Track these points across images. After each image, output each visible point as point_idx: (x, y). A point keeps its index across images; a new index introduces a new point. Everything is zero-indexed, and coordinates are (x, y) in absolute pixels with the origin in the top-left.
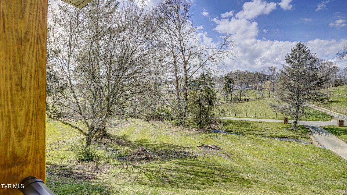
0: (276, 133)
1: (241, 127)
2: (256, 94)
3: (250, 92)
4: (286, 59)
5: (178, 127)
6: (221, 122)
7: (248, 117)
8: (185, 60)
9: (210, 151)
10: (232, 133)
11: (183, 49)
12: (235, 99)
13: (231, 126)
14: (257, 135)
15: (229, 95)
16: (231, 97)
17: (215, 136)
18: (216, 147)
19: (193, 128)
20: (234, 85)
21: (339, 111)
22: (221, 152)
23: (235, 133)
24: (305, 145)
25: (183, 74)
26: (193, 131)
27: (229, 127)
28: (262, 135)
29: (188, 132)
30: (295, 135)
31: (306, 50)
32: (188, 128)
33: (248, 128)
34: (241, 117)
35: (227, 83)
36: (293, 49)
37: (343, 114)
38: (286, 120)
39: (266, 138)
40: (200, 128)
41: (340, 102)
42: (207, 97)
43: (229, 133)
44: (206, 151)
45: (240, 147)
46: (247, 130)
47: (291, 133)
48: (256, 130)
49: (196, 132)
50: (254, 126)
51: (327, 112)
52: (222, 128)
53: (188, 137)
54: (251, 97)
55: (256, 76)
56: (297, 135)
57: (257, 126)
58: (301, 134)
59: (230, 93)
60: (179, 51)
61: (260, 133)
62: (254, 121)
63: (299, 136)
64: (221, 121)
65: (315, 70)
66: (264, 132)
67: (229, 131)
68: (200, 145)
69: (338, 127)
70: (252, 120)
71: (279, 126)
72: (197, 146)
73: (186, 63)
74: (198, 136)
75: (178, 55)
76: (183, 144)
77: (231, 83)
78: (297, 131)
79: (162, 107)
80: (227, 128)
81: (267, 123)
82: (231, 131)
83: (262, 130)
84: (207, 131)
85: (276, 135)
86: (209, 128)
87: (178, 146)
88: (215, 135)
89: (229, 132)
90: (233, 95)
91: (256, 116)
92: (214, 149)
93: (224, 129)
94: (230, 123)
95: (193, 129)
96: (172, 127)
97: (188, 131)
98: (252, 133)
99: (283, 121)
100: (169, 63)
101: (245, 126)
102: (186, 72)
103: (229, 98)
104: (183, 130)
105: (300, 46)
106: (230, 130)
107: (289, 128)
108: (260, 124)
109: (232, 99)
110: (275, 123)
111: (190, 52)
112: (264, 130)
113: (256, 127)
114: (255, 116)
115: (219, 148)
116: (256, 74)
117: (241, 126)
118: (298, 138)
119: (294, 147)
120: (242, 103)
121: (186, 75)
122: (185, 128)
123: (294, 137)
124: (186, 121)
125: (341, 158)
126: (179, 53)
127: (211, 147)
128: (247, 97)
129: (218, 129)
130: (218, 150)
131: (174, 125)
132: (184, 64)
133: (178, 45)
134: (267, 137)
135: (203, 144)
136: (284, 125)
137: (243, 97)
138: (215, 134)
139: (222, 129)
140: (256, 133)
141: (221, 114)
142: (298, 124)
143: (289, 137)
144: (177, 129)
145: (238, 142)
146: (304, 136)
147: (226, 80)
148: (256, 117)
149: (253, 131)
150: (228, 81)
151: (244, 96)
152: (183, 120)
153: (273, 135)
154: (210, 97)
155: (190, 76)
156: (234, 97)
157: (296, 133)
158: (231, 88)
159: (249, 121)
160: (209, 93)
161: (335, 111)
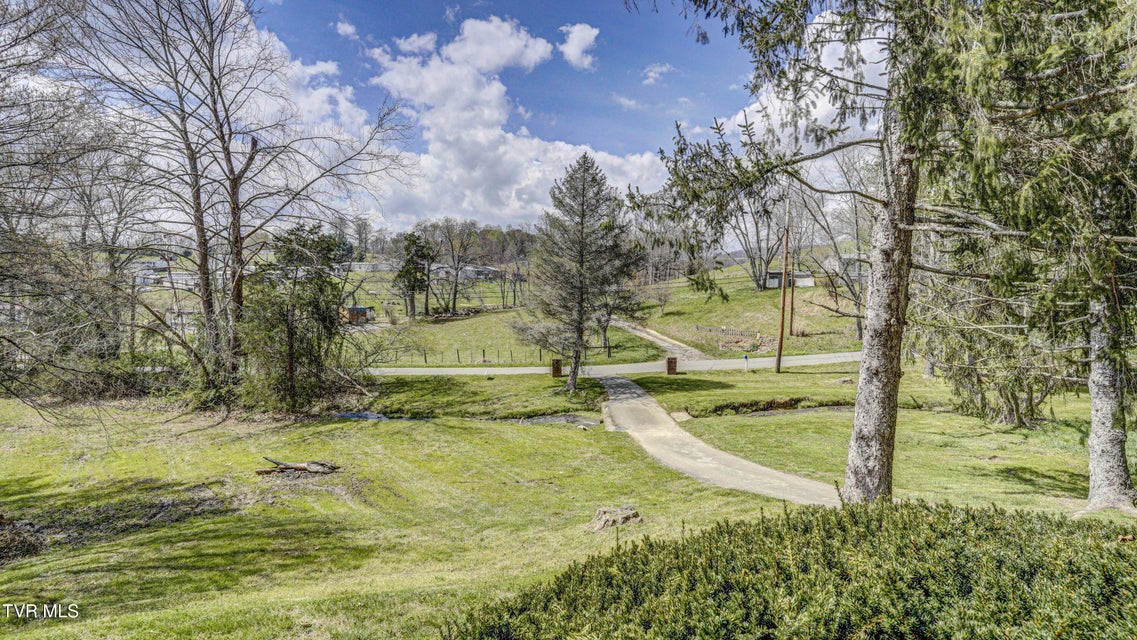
0: (526, 404)
1: (433, 395)
2: (503, 292)
3: (482, 287)
4: (554, 197)
5: (208, 413)
6: (373, 384)
7: (463, 364)
8: (232, 171)
9: (299, 481)
10: (401, 417)
11: (226, 129)
12: (436, 311)
13: (403, 395)
14: (473, 415)
15: (420, 298)
16: (426, 304)
17: (337, 433)
18: (322, 465)
19: (264, 412)
20: (434, 267)
21: (679, 335)
22: (336, 481)
23: (409, 415)
24: (585, 429)
25: (225, 220)
26: (263, 422)
27: (396, 400)
28: (489, 413)
29: (243, 429)
30: (570, 405)
31: (598, 177)
32: (245, 415)
33: (451, 398)
34: (440, 366)
35: (412, 257)
36: (569, 169)
37: (686, 343)
38: (557, 368)
39: (498, 420)
40: (292, 409)
41: (684, 313)
42: (314, 304)
43: (390, 418)
44: (289, 483)
45: (404, 458)
46: (449, 404)
47: (561, 402)
48: (474, 402)
49: (274, 425)
50: (473, 389)
51: (656, 340)
52: (371, 404)
53: (237, 446)
54: (489, 303)
55: (507, 237)
56: (575, 406)
57: (479, 389)
58: (586, 402)
59: (421, 289)
60: (209, 134)
61: (482, 409)
62: (473, 376)
63: (579, 406)
64: (370, 383)
65: (617, 231)
66: (495, 406)
67: (392, 412)
68: (269, 466)
69: (665, 375)
70: (468, 374)
71: (536, 383)
72: (259, 473)
73: (236, 181)
74: (275, 439)
75: (203, 152)
76: (207, 474)
77: (423, 257)
78: (576, 395)
79: (150, 342)
80: (388, 403)
81: (509, 377)
82: (400, 410)
83: (489, 399)
84: (319, 418)
85: (523, 410)
86: (328, 409)
87: (185, 482)
88: (336, 429)
89: (391, 416)
90: (431, 296)
91: (485, 361)
92: (317, 472)
93: (378, 406)
94: (401, 384)
95: (266, 416)
96: (184, 418)
97: (245, 425)
98: (460, 411)
99: (547, 370)
100: (167, 174)
101: (446, 393)
102: (236, 210)
103: (420, 307)
104: (227, 423)
105: (586, 164)
106: (396, 407)
107: (560, 389)
108: (491, 382)
109: (427, 309)
110: (531, 376)
111: (255, 142)
112: (495, 401)
113: (475, 394)
114: (482, 359)
115: (334, 469)
116: (508, 233)
117: (435, 393)
118: (576, 413)
119: (550, 438)
120: (456, 322)
121: (236, 224)
122: (233, 414)
123: (567, 411)
124: (239, 390)
125: (640, 450)
126: (208, 142)
127: (305, 469)
128: (475, 303)
129: (361, 408)
130: (327, 477)
131: (190, 408)
132: (227, 184)
133: (205, 111)
134: (501, 418)
135: (278, 464)
136: (551, 381)
137: (462, 304)
138: (340, 425)
139: (373, 409)
140: (471, 409)
141: (370, 360)
142: (580, 375)
143: (556, 412)
144: (203, 423)
145: (402, 441)
146: (591, 407)
147: (407, 249)
148: (486, 364)
149: (464, 406)
150: (413, 252)
151: (466, 301)
152: (226, 389)
153: (515, 410)
154: (323, 305)
155: (253, 229)
156: (433, 303)
157: (574, 400)
158: (424, 274)
159: (461, 376)
160: (321, 290)
161: (672, 338)
